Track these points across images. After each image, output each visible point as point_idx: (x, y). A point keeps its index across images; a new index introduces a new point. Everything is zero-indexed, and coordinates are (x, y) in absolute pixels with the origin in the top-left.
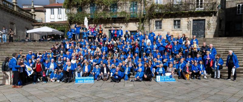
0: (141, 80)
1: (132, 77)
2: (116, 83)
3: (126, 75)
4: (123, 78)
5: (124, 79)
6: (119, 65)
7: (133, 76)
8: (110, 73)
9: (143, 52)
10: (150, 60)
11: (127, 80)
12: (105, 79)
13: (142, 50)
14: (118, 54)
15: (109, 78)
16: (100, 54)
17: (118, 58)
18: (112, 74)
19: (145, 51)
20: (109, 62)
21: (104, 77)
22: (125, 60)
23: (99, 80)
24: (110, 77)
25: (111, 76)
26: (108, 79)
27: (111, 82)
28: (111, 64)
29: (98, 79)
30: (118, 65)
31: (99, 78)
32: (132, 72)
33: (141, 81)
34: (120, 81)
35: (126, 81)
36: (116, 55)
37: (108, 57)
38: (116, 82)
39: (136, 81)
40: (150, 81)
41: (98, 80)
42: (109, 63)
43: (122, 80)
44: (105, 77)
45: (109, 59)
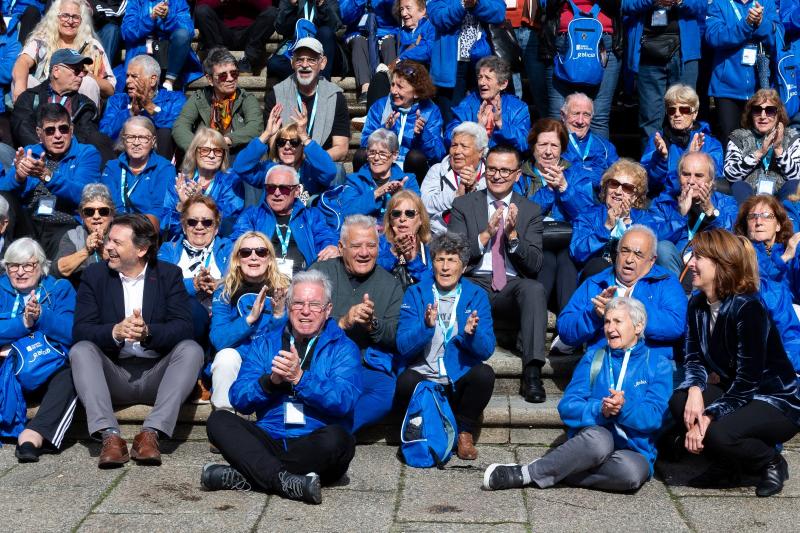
0: (630, 465)
1: (509, 425)
2: (279, 504)
3: (423, 398)
4: (387, 427)
5: (394, 441)
6: (335, 241)
7: (523, 409)
8: (210, 352)
9: (672, 77)
10: (766, 187)
11: (439, 463)
12: (129, 433)
13: (649, 58)
14: (327, 93)
15: (185, 421)
16: (89, 87)
17: (329, 144)
18: (227, 364)
19: (694, 68)
20: (199, 198)
21: (118, 404)
22: (420, 179)
23: (48, 448)
24: (203, 411)
25: (221, 399)
26: (169, 443)
27: (211, 484)
28: (226, 229)
29: (29, 436)
30: (329, 252)
31: (46, 427)
32: (509, 345)
33: (629, 490)
34: (335, 475)
35: (425, 482)
36: (309, 102)
37: (196, 124)
38: (272, 489)
39: (569, 480)
40: (767, 489)
41: (28, 454)
42: (200, 211)
43: (371, 464)
44: (136, 411)
45: (208, 162)
